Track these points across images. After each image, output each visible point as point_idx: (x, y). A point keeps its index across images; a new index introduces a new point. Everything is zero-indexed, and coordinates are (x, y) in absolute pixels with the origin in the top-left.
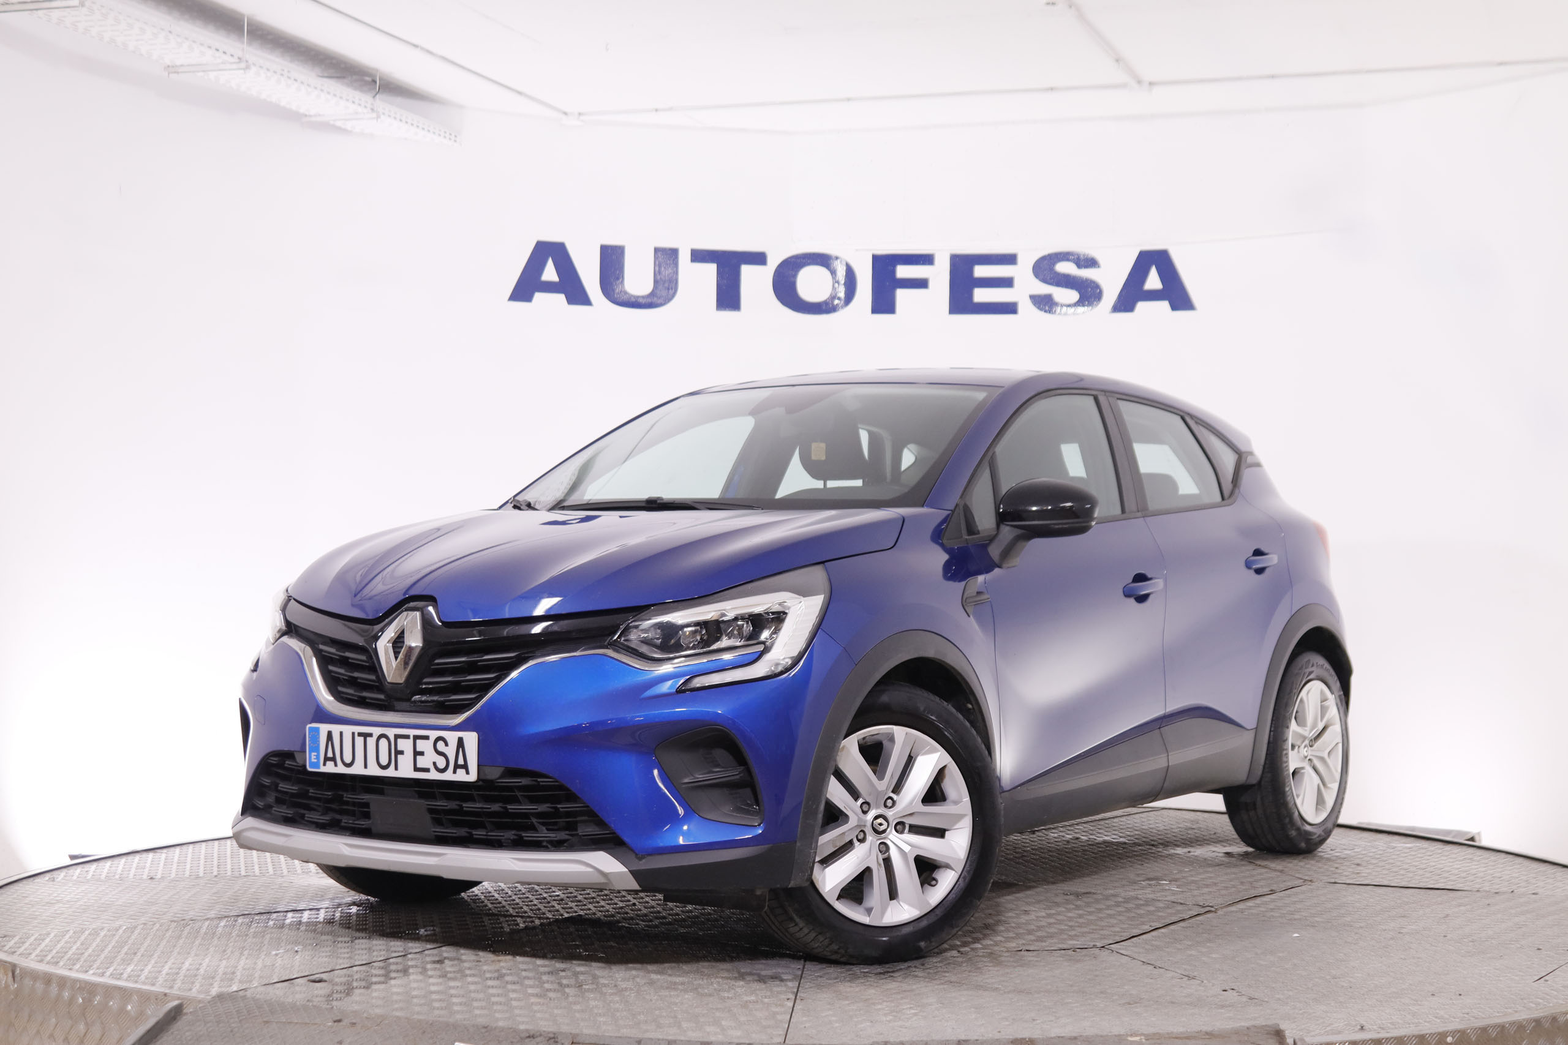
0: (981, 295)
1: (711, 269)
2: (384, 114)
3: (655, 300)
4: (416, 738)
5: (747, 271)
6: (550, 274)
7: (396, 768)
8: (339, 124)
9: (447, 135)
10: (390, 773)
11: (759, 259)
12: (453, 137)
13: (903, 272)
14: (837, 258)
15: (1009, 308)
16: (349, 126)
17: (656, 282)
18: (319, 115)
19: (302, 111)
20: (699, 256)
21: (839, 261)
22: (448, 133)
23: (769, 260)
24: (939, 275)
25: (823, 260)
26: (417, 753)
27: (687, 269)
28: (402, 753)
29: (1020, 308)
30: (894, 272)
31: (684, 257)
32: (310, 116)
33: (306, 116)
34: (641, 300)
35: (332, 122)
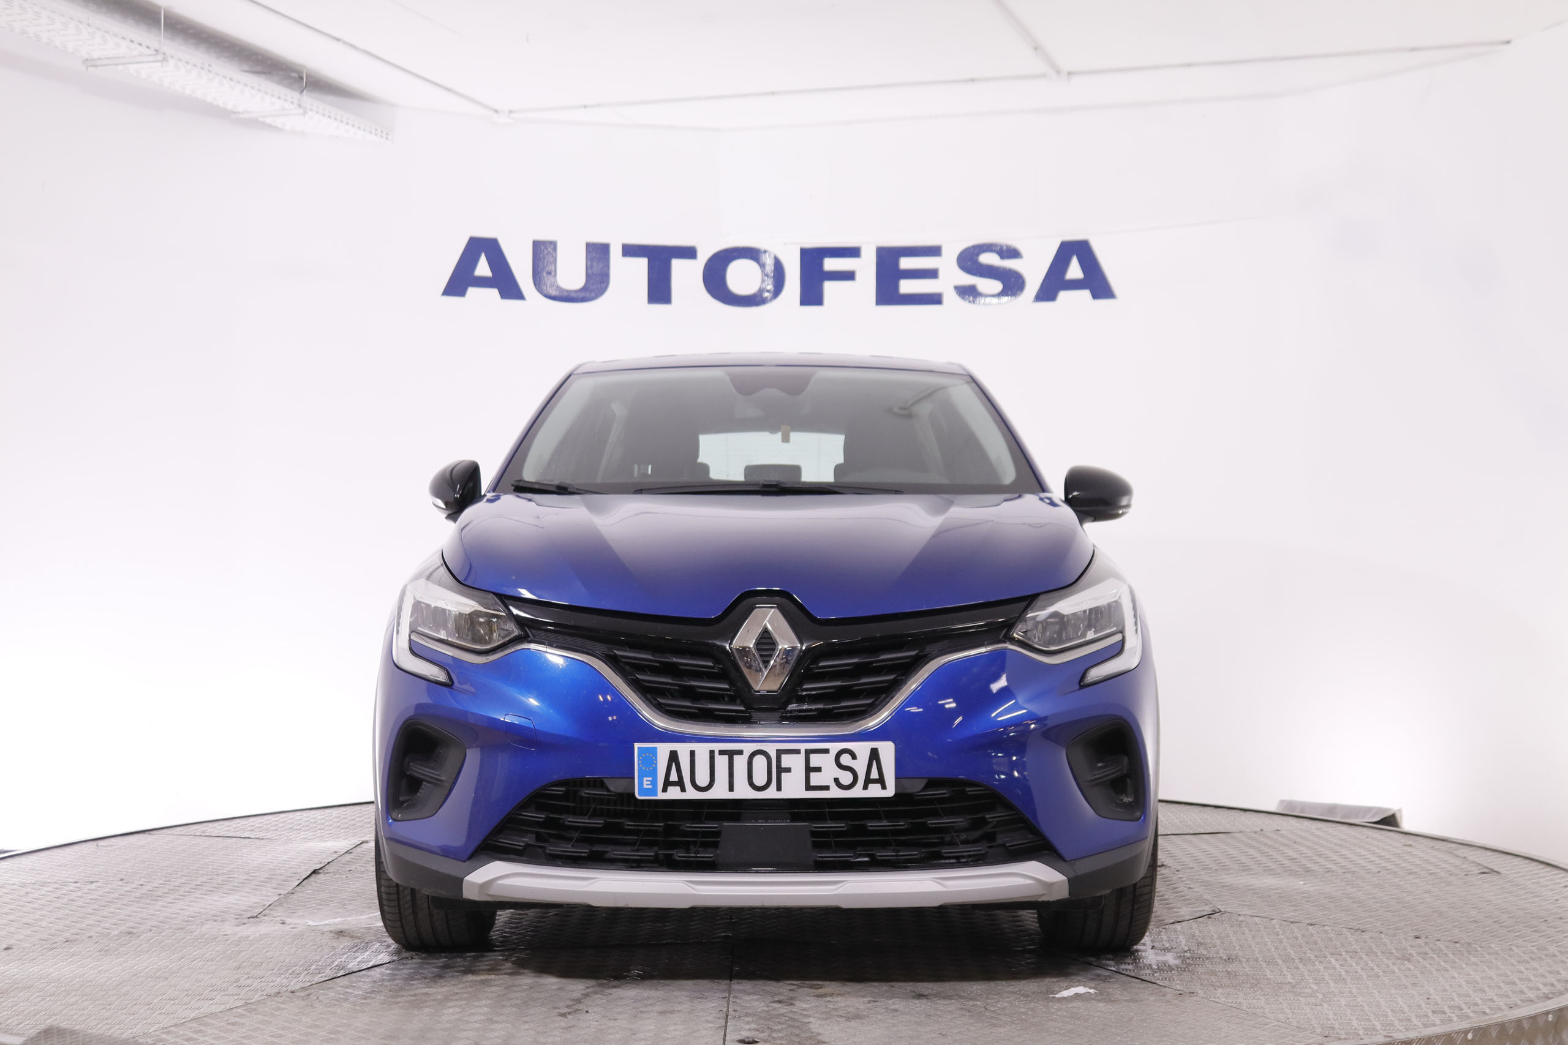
0: (907, 286)
1: (642, 264)
2: (311, 110)
3: (587, 295)
4: (808, 752)
5: (677, 265)
6: (483, 269)
7: (779, 788)
8: (269, 121)
9: (379, 132)
10: (771, 793)
11: (689, 253)
12: (384, 135)
13: (831, 264)
14: (765, 252)
15: (934, 299)
16: (278, 123)
17: (588, 275)
18: (248, 112)
19: (230, 107)
20: (630, 251)
21: (767, 254)
22: (379, 131)
23: (699, 254)
24: (866, 268)
25: (751, 254)
26: (809, 770)
27: (618, 264)
28: (788, 770)
29: (945, 299)
30: (821, 265)
31: (616, 253)
32: (239, 113)
33: (235, 113)
34: (573, 295)
35: (261, 119)
